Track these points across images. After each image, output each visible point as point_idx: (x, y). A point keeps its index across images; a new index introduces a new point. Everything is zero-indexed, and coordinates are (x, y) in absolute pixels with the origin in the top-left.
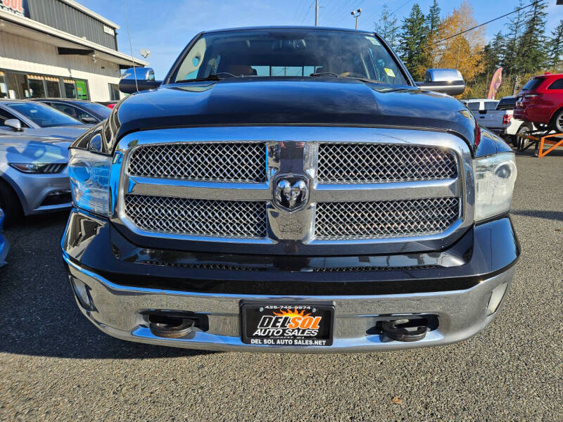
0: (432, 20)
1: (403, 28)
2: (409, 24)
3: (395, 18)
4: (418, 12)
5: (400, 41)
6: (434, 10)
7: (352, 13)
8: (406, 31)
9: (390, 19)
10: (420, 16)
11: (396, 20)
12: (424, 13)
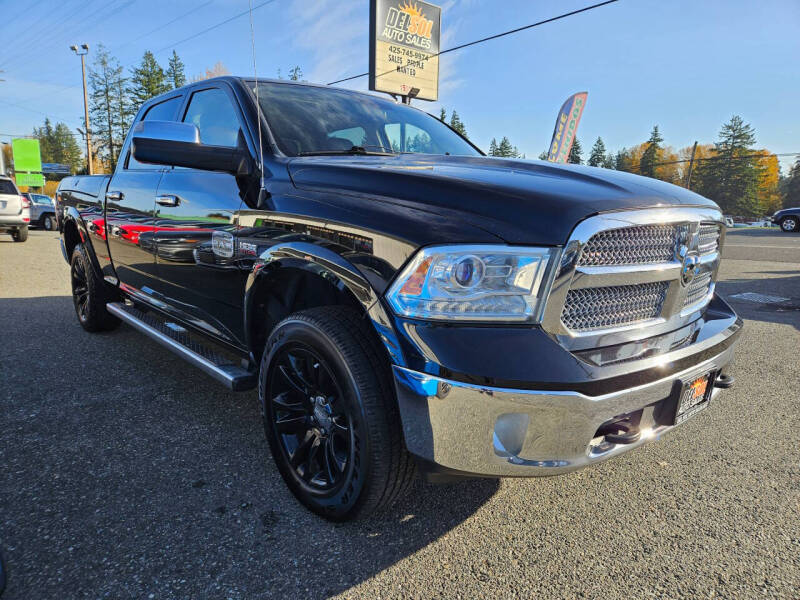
0: (176, 77)
1: (135, 81)
2: (142, 77)
3: (120, 65)
4: (153, 64)
5: (132, 99)
6: (175, 64)
7: (73, 49)
8: (140, 86)
9: (112, 65)
10: (157, 70)
11: (121, 68)
12: (162, 67)
